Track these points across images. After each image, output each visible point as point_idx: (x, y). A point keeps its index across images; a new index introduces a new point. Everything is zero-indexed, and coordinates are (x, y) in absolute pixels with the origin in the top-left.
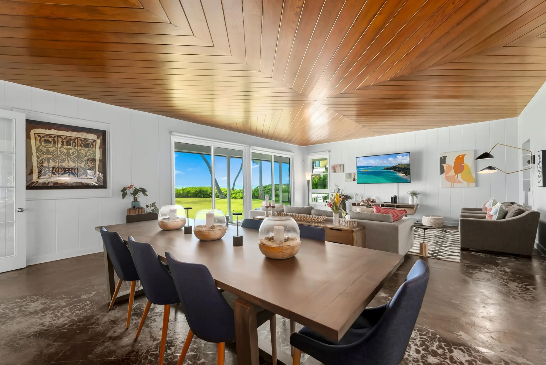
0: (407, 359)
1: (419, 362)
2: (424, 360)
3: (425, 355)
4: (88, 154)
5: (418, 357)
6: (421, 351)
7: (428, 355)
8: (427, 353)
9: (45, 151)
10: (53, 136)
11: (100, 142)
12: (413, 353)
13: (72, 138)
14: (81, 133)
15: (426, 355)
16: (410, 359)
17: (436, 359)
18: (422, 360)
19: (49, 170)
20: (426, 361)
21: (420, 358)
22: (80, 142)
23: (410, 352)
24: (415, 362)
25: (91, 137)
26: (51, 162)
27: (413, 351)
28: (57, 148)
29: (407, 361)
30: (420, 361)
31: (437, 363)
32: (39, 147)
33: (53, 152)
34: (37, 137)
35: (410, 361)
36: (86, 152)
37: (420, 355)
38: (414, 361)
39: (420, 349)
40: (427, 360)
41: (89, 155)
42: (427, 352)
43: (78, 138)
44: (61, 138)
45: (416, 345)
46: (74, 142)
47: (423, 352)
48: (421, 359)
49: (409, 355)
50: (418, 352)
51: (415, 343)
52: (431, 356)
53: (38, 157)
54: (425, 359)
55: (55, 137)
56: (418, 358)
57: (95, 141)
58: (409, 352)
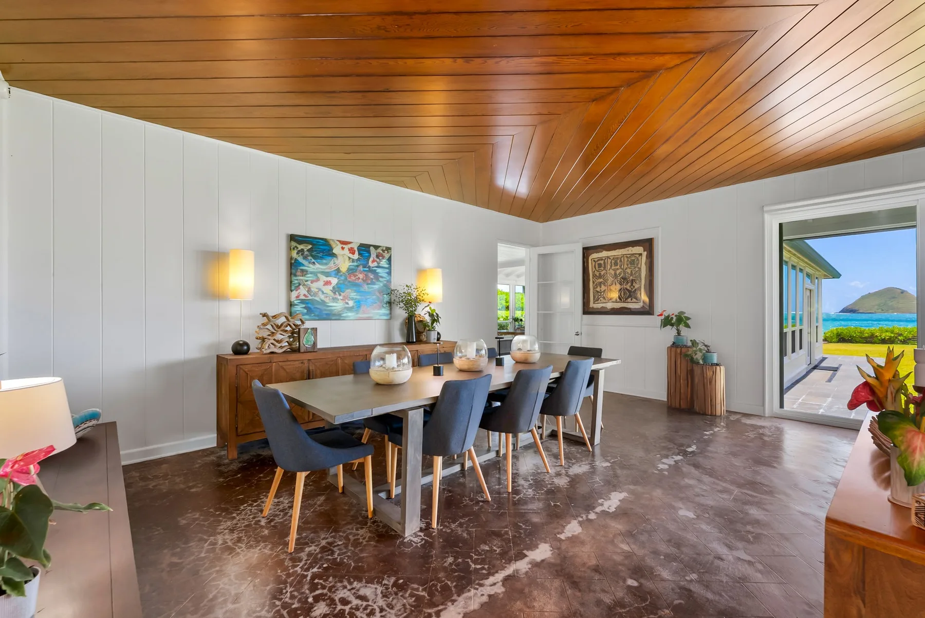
0: (341, 582)
1: (328, 590)
2: (327, 599)
3: (334, 606)
4: (634, 272)
5: (336, 596)
6: (343, 607)
7: (331, 609)
8: (334, 611)
9: (598, 275)
10: (604, 258)
11: (647, 255)
12: (345, 593)
13: (619, 257)
14: (627, 249)
15: (332, 608)
16: (339, 584)
17: (319, 614)
18: (328, 595)
19: (601, 295)
20: (324, 600)
21: (333, 596)
22: (626, 259)
23: (349, 592)
24: (331, 586)
25: (639, 250)
26: (603, 286)
27: (348, 597)
28: (607, 271)
29: (337, 579)
30: (329, 594)
31: (312, 610)
32: (594, 272)
33: (604, 275)
34: (593, 262)
35: (336, 582)
36: (631, 271)
37: (337, 599)
38: (334, 586)
39: (347, 608)
40: (325, 603)
41: (635, 274)
42: (336, 612)
43: (624, 255)
44: (610, 259)
45: (357, 609)
46: (621, 261)
47: (339, 607)
48: (330, 596)
49: (345, 587)
50: (344, 602)
51: (361, 610)
52: (328, 612)
53: (593, 282)
54: (328, 601)
55: (605, 259)
56: (335, 594)
57: (641, 255)
58: (349, 590)
